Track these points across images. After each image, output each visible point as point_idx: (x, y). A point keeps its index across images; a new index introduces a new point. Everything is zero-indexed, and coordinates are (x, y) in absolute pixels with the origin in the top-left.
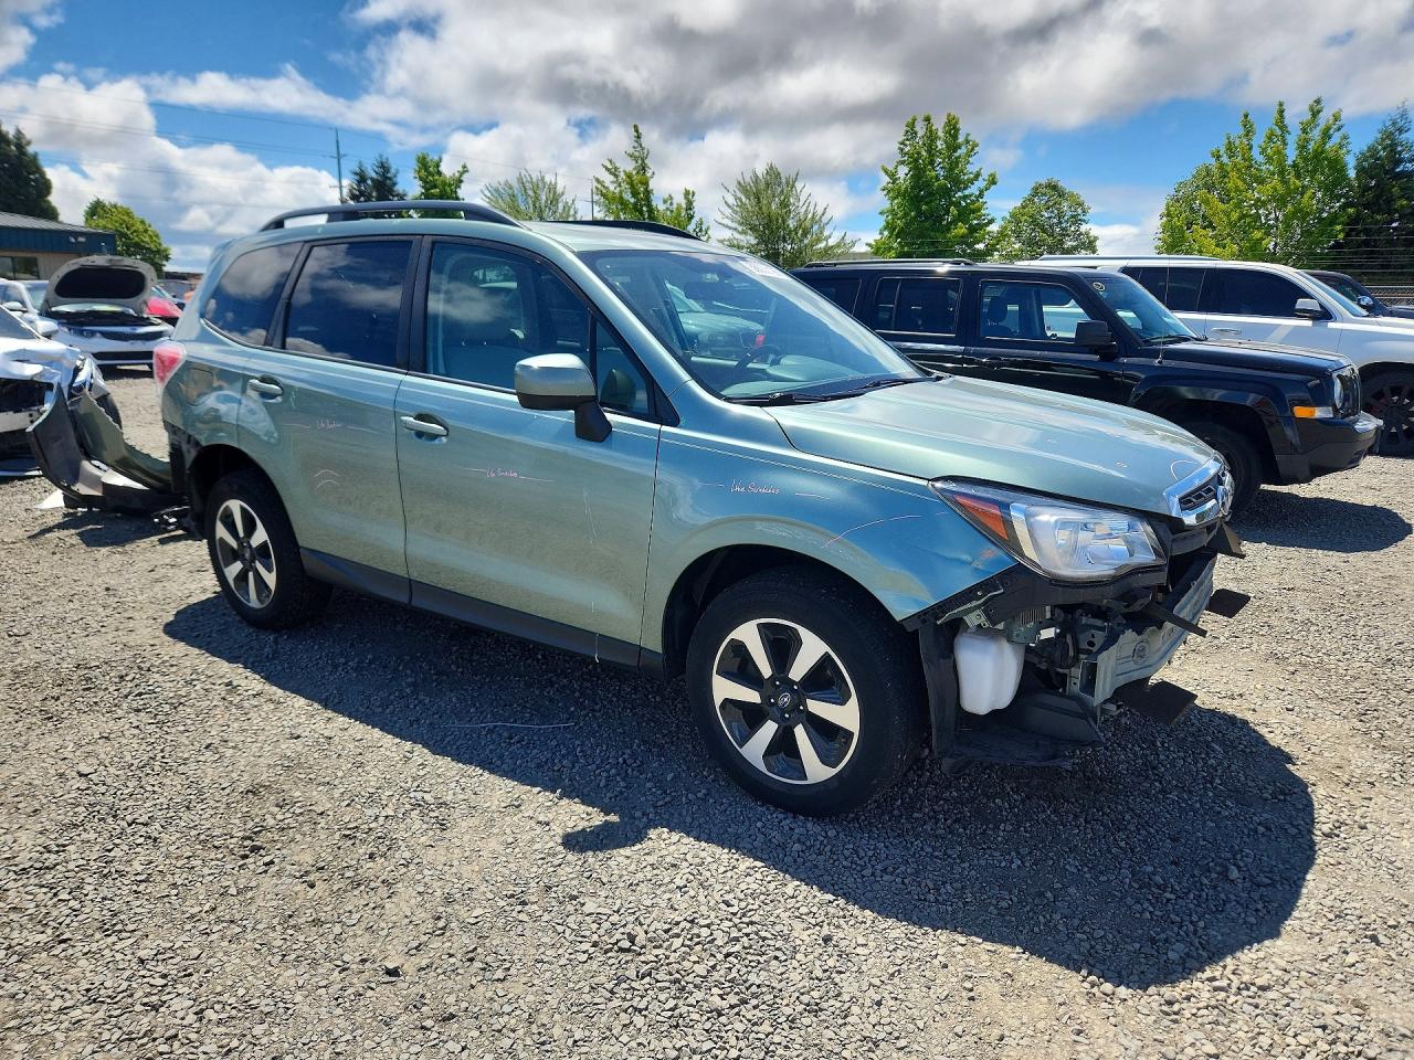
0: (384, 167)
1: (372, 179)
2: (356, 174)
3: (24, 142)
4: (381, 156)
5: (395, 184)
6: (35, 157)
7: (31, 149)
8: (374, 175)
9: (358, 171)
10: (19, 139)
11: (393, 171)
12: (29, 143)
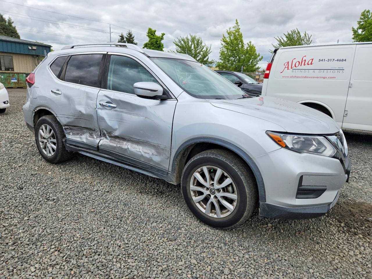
0: (130, 35)
1: (126, 37)
2: (120, 36)
3: (11, 22)
4: (129, 31)
5: (133, 40)
6: (14, 28)
7: (13, 25)
8: (127, 37)
9: (121, 35)
10: (9, 21)
11: (133, 36)
12: (13, 23)
